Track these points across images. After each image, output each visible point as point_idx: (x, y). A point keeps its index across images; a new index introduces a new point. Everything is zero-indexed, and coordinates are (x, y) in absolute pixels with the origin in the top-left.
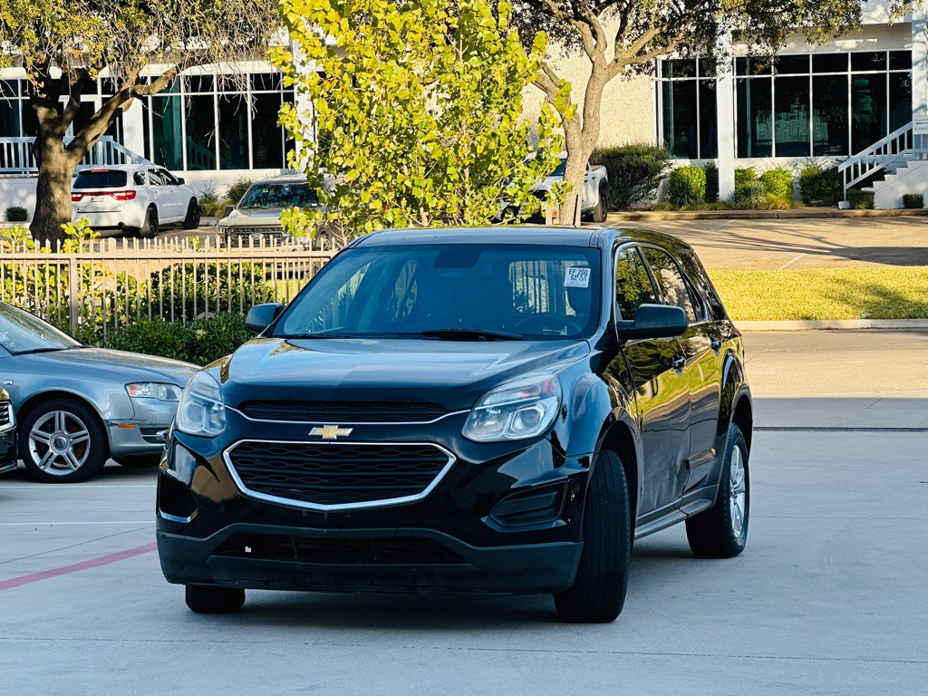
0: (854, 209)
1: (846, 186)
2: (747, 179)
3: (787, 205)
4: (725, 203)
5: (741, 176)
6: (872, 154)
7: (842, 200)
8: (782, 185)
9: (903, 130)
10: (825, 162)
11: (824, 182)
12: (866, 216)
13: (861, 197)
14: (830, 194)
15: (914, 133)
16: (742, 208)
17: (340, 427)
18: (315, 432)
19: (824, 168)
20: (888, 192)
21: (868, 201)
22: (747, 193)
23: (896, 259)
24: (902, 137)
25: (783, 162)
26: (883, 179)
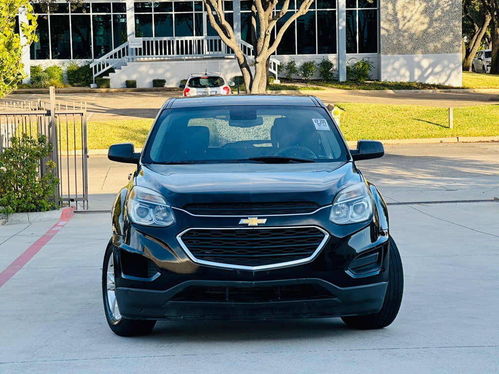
0: (99, 88)
1: (94, 76)
2: (38, 72)
3: (63, 86)
4: (26, 85)
5: (34, 70)
6: (108, 58)
7: (92, 83)
8: (57, 75)
9: (124, 45)
10: (80, 63)
11: (81, 73)
12: (107, 92)
13: (103, 82)
14: (84, 80)
15: (130, 47)
16: (36, 87)
17: (259, 218)
18: (243, 221)
19: (80, 66)
20: (117, 79)
21: (106, 83)
22: (39, 79)
23: (145, 115)
24: (123, 49)
25: (57, 62)
26: (114, 72)
